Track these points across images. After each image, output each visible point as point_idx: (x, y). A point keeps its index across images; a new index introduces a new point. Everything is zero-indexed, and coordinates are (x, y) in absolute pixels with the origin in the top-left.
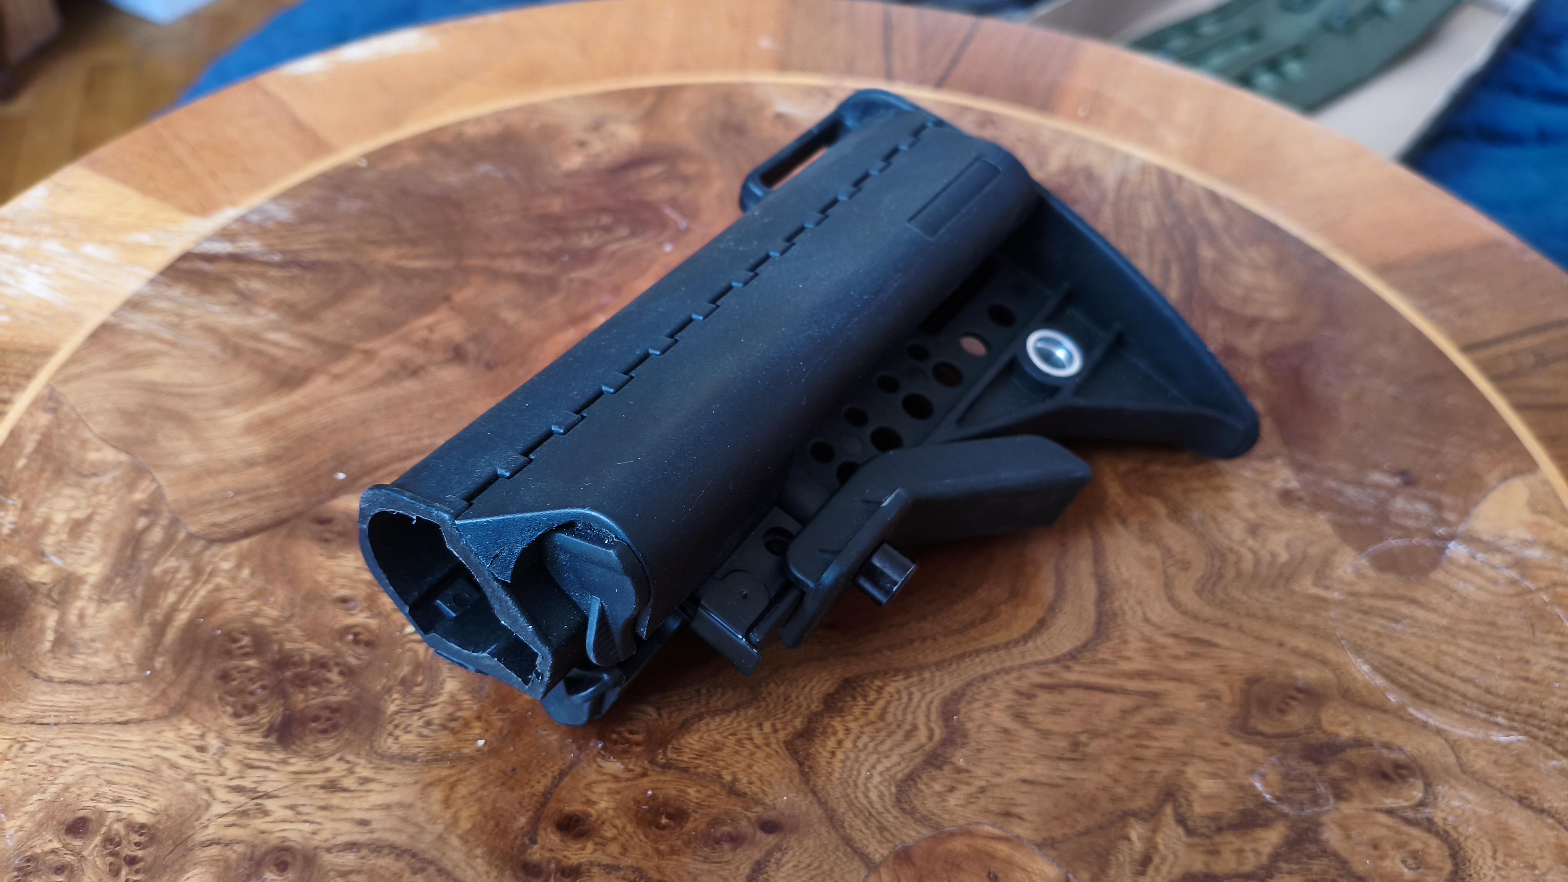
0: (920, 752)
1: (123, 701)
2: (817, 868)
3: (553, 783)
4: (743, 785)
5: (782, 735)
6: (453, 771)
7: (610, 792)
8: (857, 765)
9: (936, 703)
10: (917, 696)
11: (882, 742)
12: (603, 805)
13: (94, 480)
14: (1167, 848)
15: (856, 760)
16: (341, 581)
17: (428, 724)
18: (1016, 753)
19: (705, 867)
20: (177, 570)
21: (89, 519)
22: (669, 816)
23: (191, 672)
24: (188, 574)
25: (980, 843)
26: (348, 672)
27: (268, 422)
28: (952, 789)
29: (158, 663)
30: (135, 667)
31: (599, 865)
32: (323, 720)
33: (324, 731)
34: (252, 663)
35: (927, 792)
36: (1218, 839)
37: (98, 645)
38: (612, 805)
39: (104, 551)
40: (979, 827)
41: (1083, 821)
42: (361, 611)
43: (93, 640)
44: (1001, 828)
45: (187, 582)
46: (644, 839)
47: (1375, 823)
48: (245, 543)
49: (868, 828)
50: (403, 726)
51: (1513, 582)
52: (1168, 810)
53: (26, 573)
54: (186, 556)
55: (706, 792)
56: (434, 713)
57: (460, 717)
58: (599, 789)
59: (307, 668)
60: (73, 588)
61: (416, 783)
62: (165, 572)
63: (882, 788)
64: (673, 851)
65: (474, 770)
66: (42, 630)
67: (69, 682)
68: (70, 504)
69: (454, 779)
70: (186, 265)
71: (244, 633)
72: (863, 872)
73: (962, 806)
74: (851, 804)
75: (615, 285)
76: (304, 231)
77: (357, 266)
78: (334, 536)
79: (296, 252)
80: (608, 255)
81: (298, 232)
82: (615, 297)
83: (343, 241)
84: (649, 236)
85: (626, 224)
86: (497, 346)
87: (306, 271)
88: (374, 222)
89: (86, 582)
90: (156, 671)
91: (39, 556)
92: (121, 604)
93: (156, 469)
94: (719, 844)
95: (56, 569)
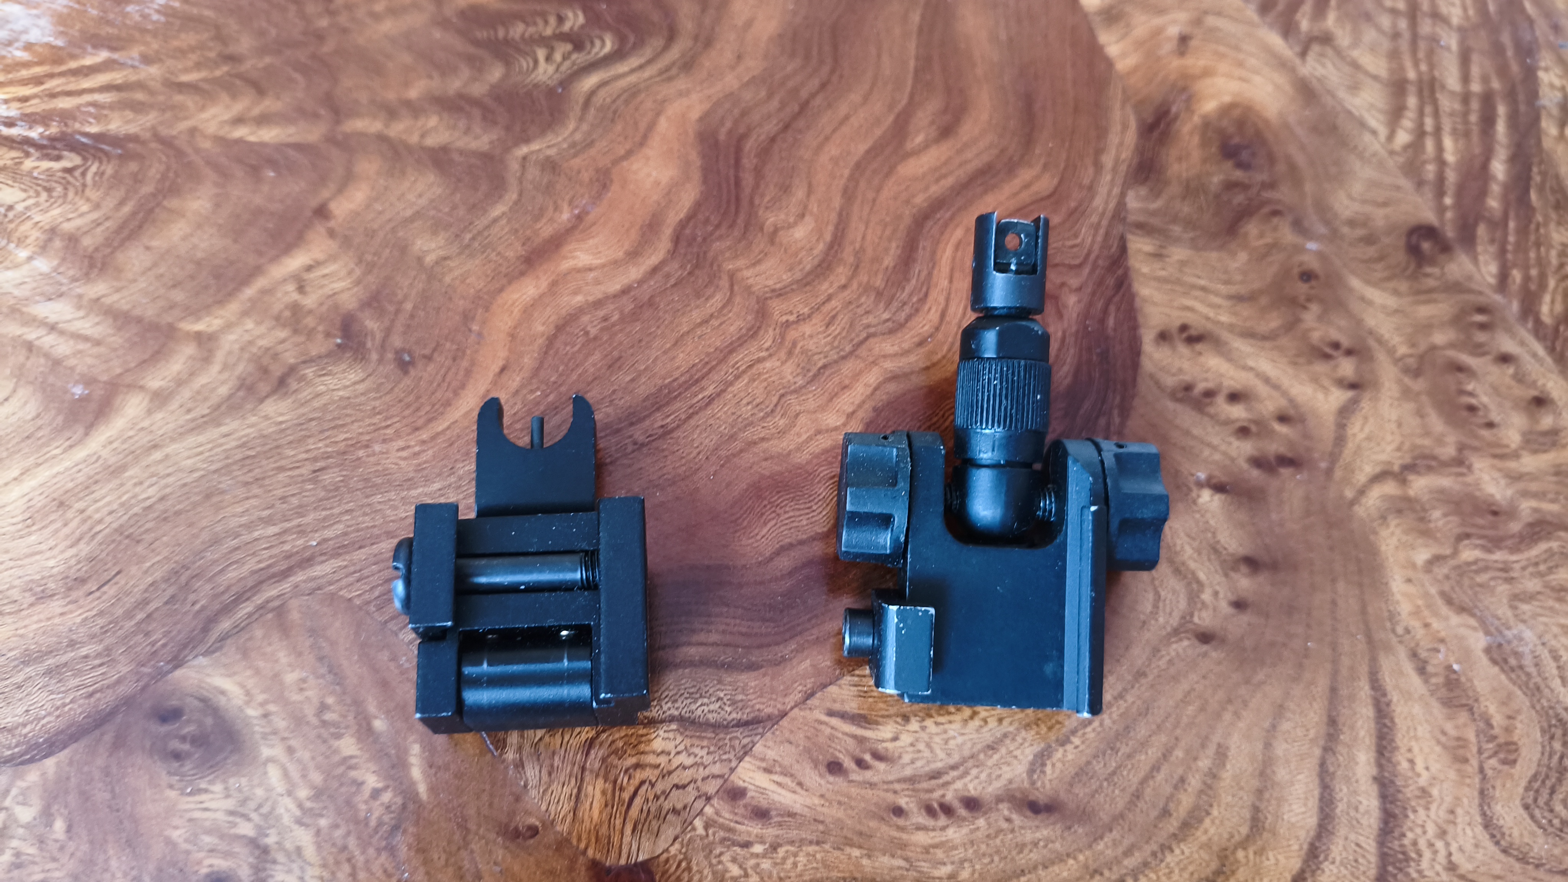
16: (207, 841)
27: (57, 503)
48: (49, 764)
75: (597, 171)
76: (73, 65)
77: (167, 143)
78: (186, 747)
79: (65, 116)
80: (581, 100)
81: (63, 68)
82: (598, 197)
83: (140, 85)
84: (648, 52)
85: (608, 27)
86: (412, 316)
87: (85, 159)
88: (189, 39)
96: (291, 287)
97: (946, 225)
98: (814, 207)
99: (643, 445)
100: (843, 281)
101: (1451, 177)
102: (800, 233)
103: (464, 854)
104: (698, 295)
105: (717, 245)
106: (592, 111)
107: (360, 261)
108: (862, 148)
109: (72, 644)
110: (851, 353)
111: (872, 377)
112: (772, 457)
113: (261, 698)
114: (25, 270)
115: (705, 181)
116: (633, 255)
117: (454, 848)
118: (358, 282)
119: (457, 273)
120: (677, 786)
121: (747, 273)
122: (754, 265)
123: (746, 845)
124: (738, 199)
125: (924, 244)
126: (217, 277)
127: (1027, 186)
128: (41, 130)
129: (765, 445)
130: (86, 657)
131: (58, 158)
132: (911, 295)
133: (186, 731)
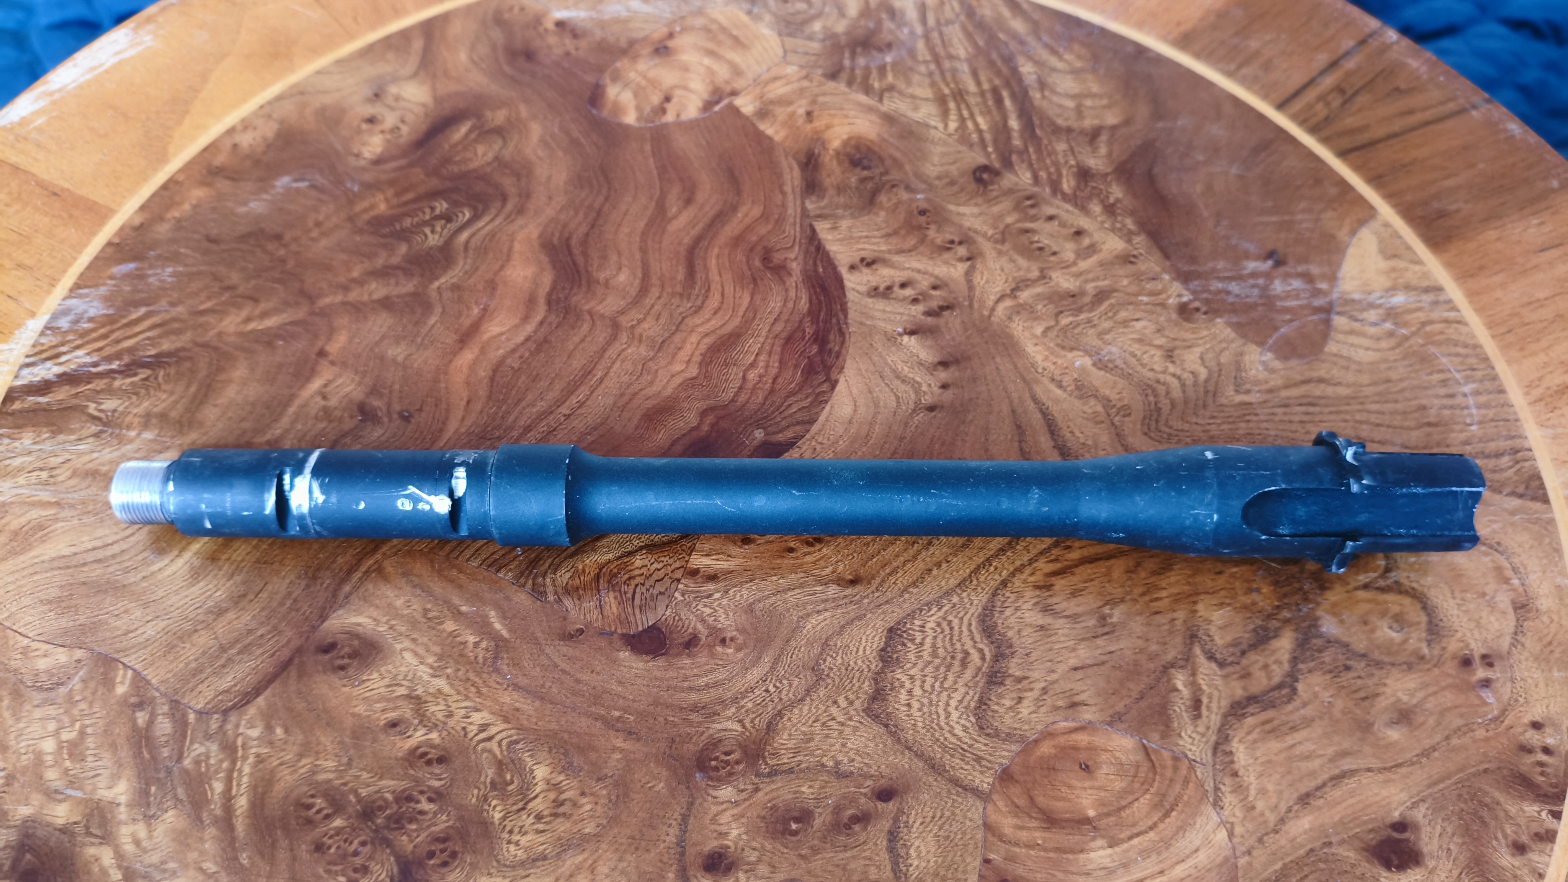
0: (980, 675)
2: (941, 817)
3: (681, 830)
4: (844, 767)
5: (857, 704)
6: (586, 855)
7: (736, 818)
8: (933, 708)
9: (974, 623)
10: (956, 622)
11: (945, 678)
12: (734, 833)
13: (63, 690)
14: (1209, 686)
15: (931, 704)
16: (379, 706)
17: (539, 817)
18: (1058, 646)
19: (848, 854)
20: (208, 757)
21: (82, 734)
22: (797, 820)
23: (282, 855)
24: (221, 756)
25: (1062, 740)
26: (436, 796)
28: (1020, 700)
29: (244, 858)
30: (223, 874)
32: (438, 852)
33: (445, 864)
34: (338, 822)
35: (1001, 710)
36: (1244, 662)
37: (172, 865)
38: (743, 830)
39: (120, 765)
40: (1056, 726)
41: (1135, 688)
42: (415, 730)
43: (163, 863)
44: (1073, 720)
45: (225, 765)
46: (785, 851)
47: (1357, 602)
48: (260, 700)
49: (968, 763)
50: (516, 830)
51: (1391, 334)
52: (1197, 650)
53: (49, 819)
54: (208, 737)
55: (817, 784)
56: (539, 805)
57: (565, 800)
58: (725, 818)
59: (395, 807)
60: (109, 816)
62: (197, 762)
63: (963, 722)
64: (815, 851)
65: (604, 846)
66: (104, 872)
68: (52, 726)
69: (590, 862)
70: (16, 405)
71: (312, 796)
72: (980, 805)
73: (1034, 712)
74: (944, 747)
75: (486, 282)
76: (125, 321)
77: (205, 346)
78: (346, 661)
79: (130, 350)
80: (462, 248)
81: (119, 325)
82: (492, 295)
83: (174, 320)
84: (493, 211)
85: (463, 205)
86: (401, 392)
87: (153, 369)
88: (195, 285)
89: (119, 805)
90: (246, 869)
91: (52, 795)
92: (171, 813)
93: (122, 654)
94: (850, 828)
95: (79, 802)
96: (318, 399)
97: (707, 249)
98: (625, 262)
99: (569, 415)
100: (657, 295)
101: (988, 137)
102: (622, 278)
103: (542, 657)
104: (573, 328)
105: (574, 300)
106: (471, 251)
107: (356, 373)
108: (642, 224)
109: (250, 632)
110: (677, 330)
111: (694, 339)
112: (650, 397)
113: (385, 619)
114: (138, 441)
115: (554, 268)
116: (526, 319)
117: (536, 656)
118: (360, 384)
119: (420, 361)
120: (658, 581)
121: (599, 308)
122: (601, 302)
123: (710, 596)
124: (578, 272)
125: (698, 262)
126: (268, 408)
127: (746, 215)
128: (118, 363)
129: (643, 392)
130: (262, 636)
131: (135, 375)
132: (700, 290)
133: (342, 653)
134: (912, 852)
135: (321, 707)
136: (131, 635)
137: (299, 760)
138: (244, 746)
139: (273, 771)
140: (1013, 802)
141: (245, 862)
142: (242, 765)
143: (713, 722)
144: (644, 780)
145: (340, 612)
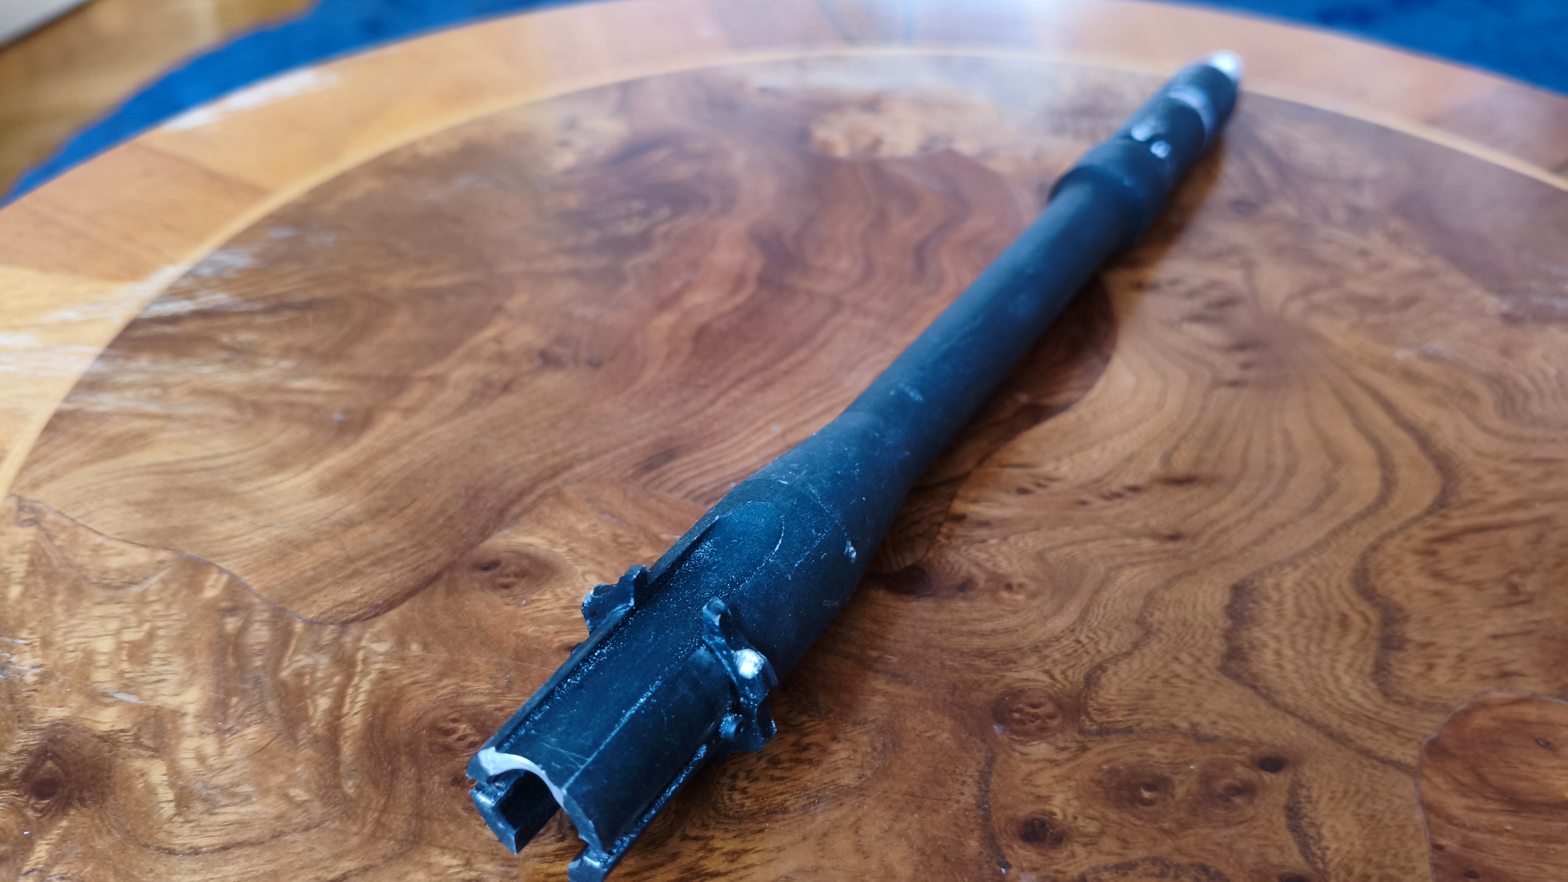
0: (1368, 639)
1: (322, 852)
2: (1357, 792)
3: (980, 790)
4: (1206, 729)
5: (1208, 661)
6: (845, 810)
7: (1058, 780)
8: (1314, 671)
9: (1345, 584)
10: (1320, 582)
11: (1322, 640)
12: (1059, 797)
13: (135, 590)
15: (1309, 665)
16: (552, 628)
18: (1464, 612)
19: (1232, 831)
20: (314, 669)
21: (151, 636)
22: (1149, 787)
23: (405, 788)
24: (333, 670)
25: (1503, 712)
27: (348, 475)
28: (1431, 667)
29: (349, 787)
30: (317, 804)
31: (1106, 869)
35: (1408, 677)
37: (246, 789)
38: (1071, 795)
39: (194, 671)
40: (1490, 696)
43: (234, 785)
44: (1509, 691)
45: (337, 679)
46: (1139, 823)
48: (394, 614)
49: (1377, 732)
53: (88, 724)
54: (318, 648)
55: (1170, 747)
57: (809, 744)
58: (1042, 780)
60: (170, 726)
61: (805, 838)
62: (299, 674)
63: (1359, 687)
64: (1182, 826)
65: (870, 801)
66: (150, 790)
67: (225, 848)
68: (113, 625)
69: (852, 819)
70: (140, 333)
71: (455, 720)
72: (1409, 780)
73: (1454, 680)
74: (1340, 714)
75: (688, 262)
77: (365, 296)
78: (511, 580)
79: (278, 296)
80: (661, 236)
81: (268, 276)
82: (695, 273)
83: (332, 274)
84: (694, 211)
85: (662, 205)
86: (590, 343)
87: (302, 312)
88: (361, 250)
89: (184, 714)
90: (351, 800)
91: (98, 698)
92: (253, 729)
93: (218, 558)
94: (1228, 800)
95: (132, 708)
96: (492, 345)
98: (845, 253)
100: (883, 280)
102: (842, 266)
104: (788, 301)
105: (788, 280)
106: (672, 239)
107: (538, 326)
108: (860, 228)
109: (387, 545)
110: (908, 308)
113: (564, 541)
114: (273, 369)
115: (764, 255)
116: (734, 292)
118: (541, 335)
119: (613, 318)
121: (817, 287)
122: (819, 284)
123: (984, 541)
124: (791, 259)
126: (432, 348)
130: (402, 550)
131: (281, 315)
132: (932, 279)
133: (507, 571)
134: (1325, 831)
135: (474, 624)
136: (235, 540)
137: (440, 680)
138: (365, 661)
139: (401, 689)
140: (1455, 779)
141: (351, 791)
142: (360, 681)
143: (1010, 670)
144: (919, 728)
145: (506, 531)
